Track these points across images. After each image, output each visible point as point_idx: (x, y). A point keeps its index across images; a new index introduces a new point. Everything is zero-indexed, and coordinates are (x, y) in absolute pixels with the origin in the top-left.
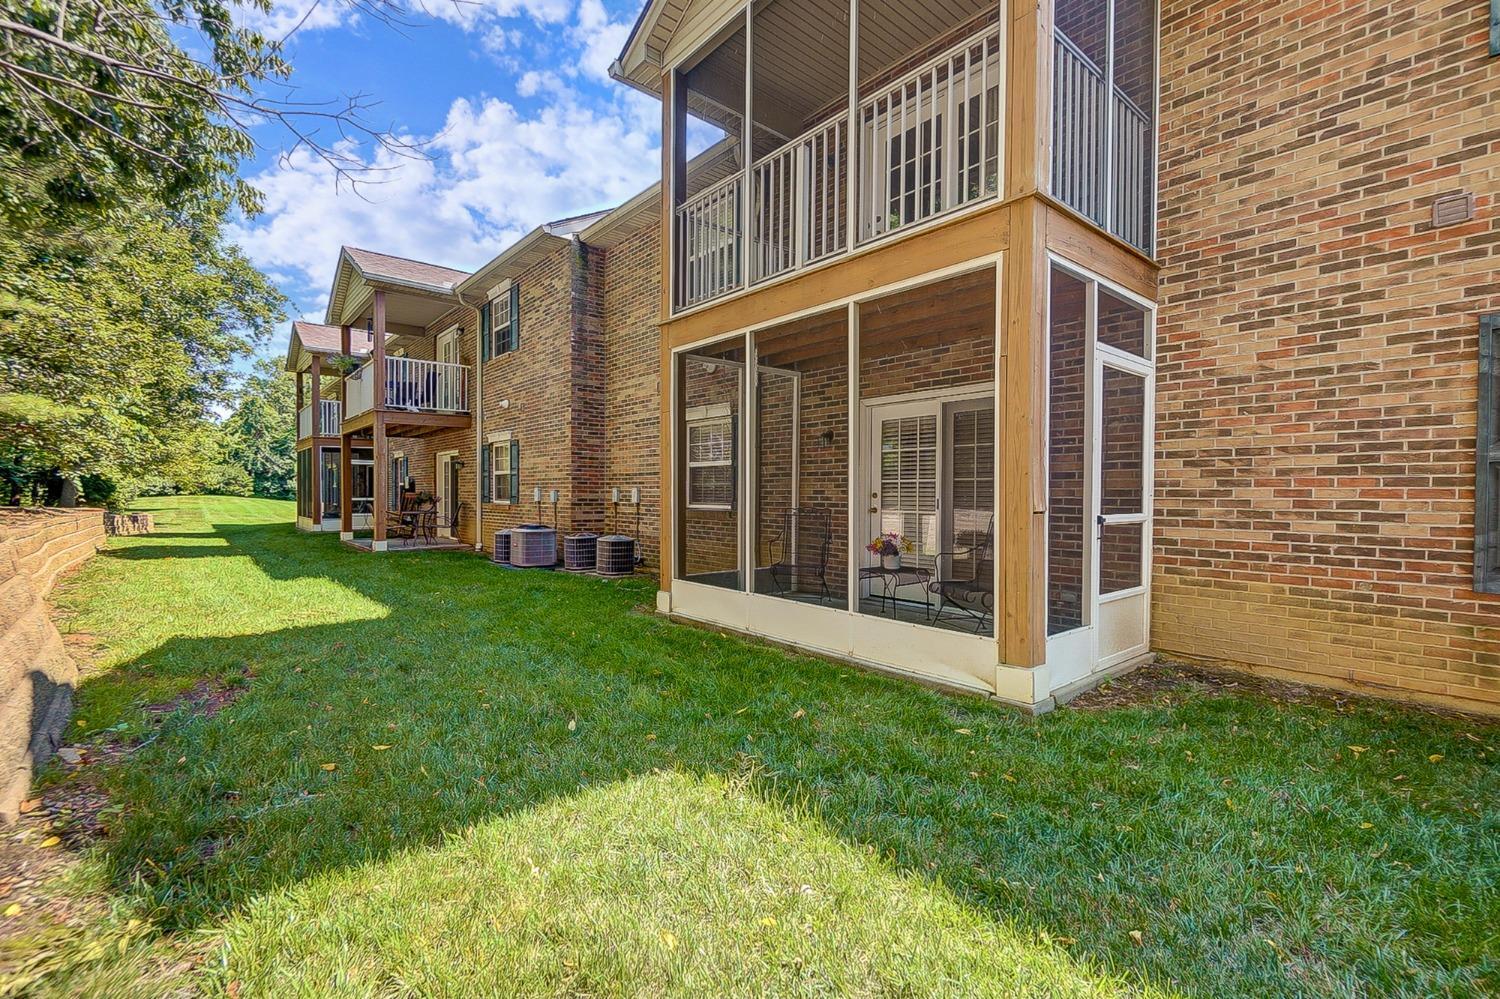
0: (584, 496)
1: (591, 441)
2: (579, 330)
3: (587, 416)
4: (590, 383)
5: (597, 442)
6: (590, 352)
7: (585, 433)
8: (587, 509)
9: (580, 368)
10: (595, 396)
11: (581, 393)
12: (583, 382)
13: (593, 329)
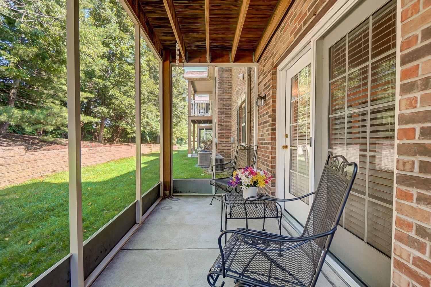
0: (223, 140)
1: (225, 120)
2: (221, 78)
3: (224, 110)
4: (225, 97)
5: (228, 119)
6: (226, 85)
7: (223, 117)
8: (224, 145)
9: (221, 92)
10: (228, 102)
11: (222, 102)
12: (223, 97)
13: (227, 76)
